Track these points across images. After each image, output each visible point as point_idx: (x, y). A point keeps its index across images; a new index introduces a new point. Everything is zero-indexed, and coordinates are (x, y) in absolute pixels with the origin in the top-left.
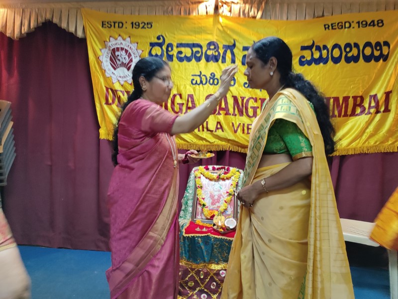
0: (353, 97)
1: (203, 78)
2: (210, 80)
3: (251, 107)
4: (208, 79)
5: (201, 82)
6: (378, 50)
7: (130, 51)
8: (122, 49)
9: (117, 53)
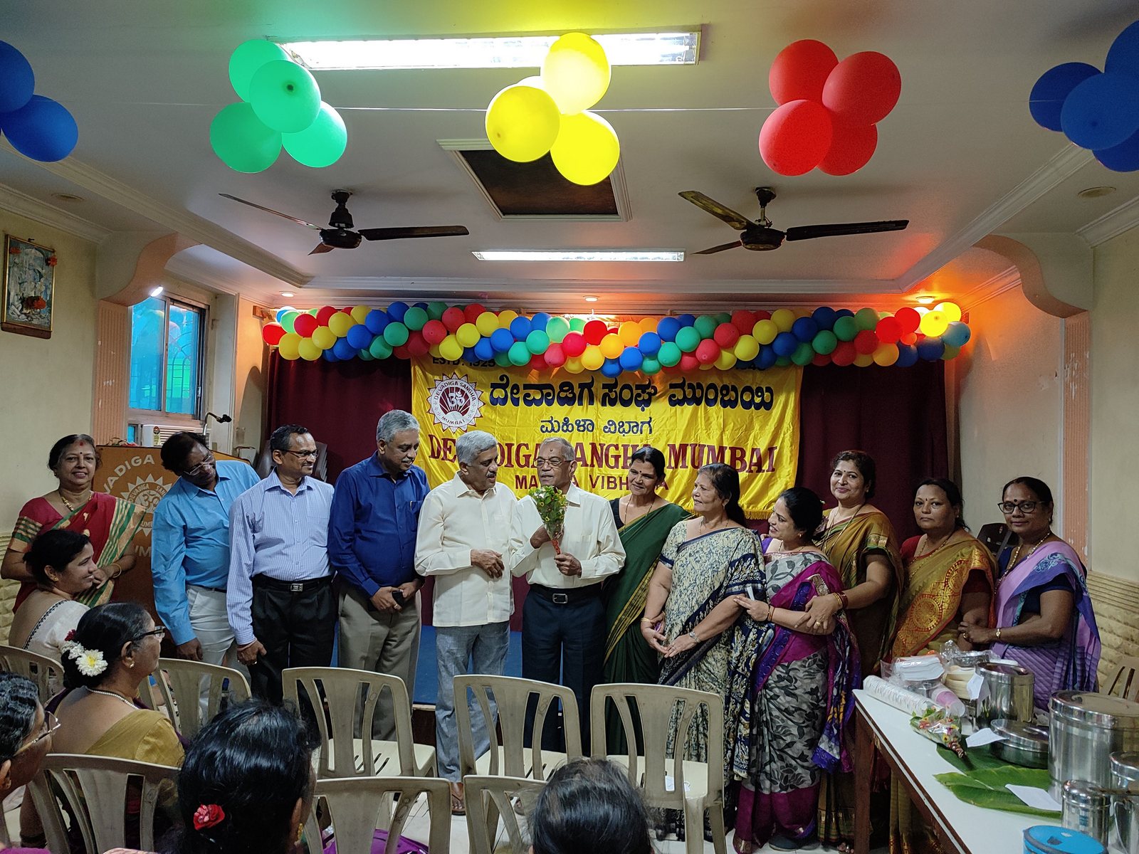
0: (730, 448)
1: (555, 424)
2: (563, 427)
3: (612, 456)
4: (561, 425)
5: (553, 430)
6: (759, 397)
7: (466, 391)
8: (458, 389)
9: (450, 395)
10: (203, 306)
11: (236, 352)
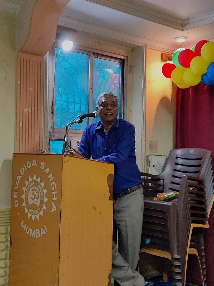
10: (122, 57)
11: (145, 87)
